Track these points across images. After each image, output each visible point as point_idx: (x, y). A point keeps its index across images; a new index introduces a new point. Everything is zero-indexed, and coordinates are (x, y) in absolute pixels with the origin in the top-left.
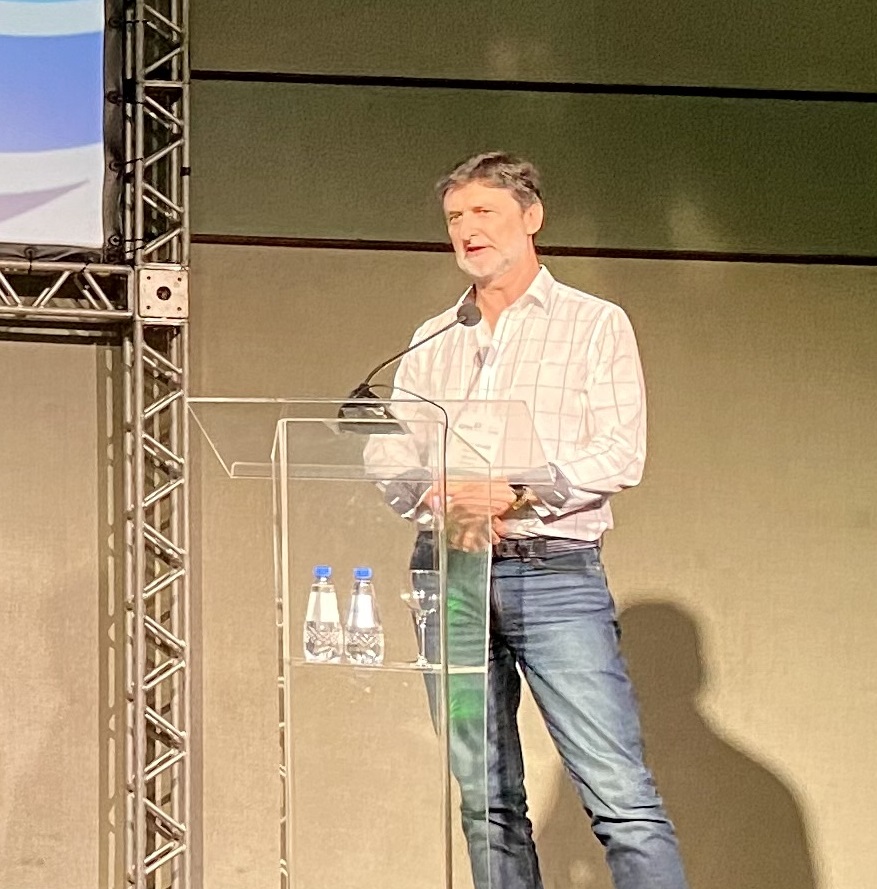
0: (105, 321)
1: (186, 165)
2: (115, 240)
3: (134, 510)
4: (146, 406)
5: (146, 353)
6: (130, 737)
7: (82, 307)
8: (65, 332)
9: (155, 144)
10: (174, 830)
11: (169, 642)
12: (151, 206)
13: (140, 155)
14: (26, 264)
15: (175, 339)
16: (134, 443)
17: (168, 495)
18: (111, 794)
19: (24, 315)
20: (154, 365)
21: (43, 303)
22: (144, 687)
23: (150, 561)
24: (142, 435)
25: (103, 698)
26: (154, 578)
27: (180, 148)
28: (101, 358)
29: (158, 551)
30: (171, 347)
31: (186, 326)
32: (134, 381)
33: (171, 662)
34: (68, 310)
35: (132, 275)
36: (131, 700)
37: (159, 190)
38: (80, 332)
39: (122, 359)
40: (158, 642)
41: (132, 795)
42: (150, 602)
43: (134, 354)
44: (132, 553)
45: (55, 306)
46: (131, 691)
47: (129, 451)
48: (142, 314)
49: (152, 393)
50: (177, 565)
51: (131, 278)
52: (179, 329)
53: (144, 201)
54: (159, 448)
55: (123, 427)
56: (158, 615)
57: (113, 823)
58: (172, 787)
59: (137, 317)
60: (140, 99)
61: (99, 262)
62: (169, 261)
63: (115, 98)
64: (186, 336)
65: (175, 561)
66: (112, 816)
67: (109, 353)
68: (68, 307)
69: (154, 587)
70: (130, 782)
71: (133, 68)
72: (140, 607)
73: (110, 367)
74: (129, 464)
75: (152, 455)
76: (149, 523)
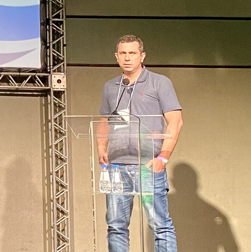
0: (42, 90)
1: (65, 43)
2: (44, 66)
3: (52, 145)
4: (55, 114)
5: (54, 99)
6: (52, 212)
7: (35, 86)
8: (30, 93)
9: (56, 38)
10: (66, 239)
11: (63, 184)
12: (55, 55)
13: (51, 41)
14: (18, 74)
15: (63, 95)
16: (51, 125)
17: (62, 141)
18: (47, 229)
19: (18, 88)
20: (57, 102)
21: (23, 85)
22: (56, 197)
23: (57, 160)
24: (53, 123)
25: (44, 200)
26: (58, 165)
27: (63, 38)
28: (41, 101)
29: (59, 157)
30: (62, 97)
31: (66, 91)
32: (51, 107)
33: (64, 190)
34: (31, 87)
35: (50, 76)
36: (52, 201)
37: (57, 51)
38: (35, 93)
39: (48, 101)
40: (60, 184)
41: (53, 229)
42: (57, 172)
43: (51, 99)
44: (51, 158)
45: (27, 86)
46: (52, 199)
47: (50, 128)
48: (53, 88)
49: (57, 111)
50: (65, 161)
51: (49, 77)
52: (64, 92)
53: (53, 54)
54: (59, 127)
55: (48, 121)
56: (59, 176)
57: (48, 238)
58: (65, 227)
59: (51, 89)
60: (51, 24)
61: (40, 73)
62: (60, 72)
63: (44, 24)
64: (66, 94)
65: (64, 160)
66: (47, 235)
67: (43, 99)
68: (32, 86)
69: (58, 168)
70: (52, 225)
71: (49, 15)
72: (54, 174)
73: (44, 103)
74: (50, 132)
75: (57, 129)
76: (56, 149)
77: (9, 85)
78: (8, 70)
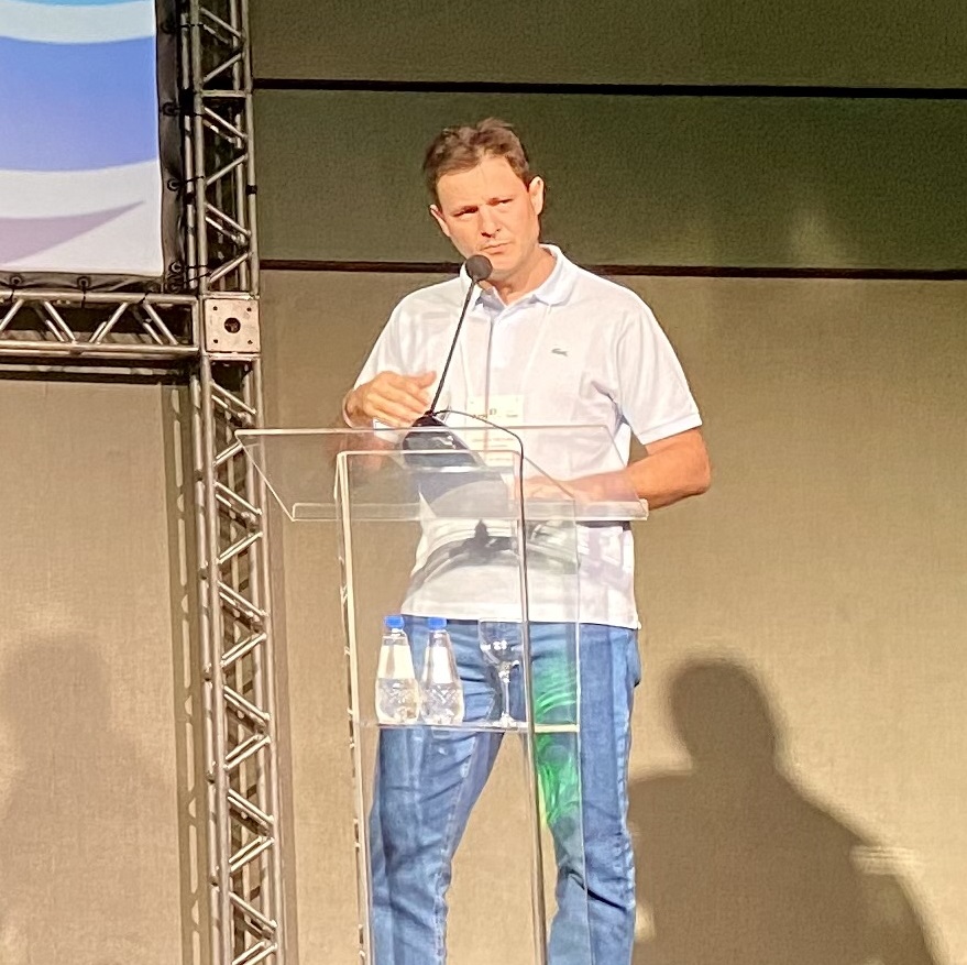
0: (168, 357)
1: (252, 183)
2: (176, 267)
3: (209, 568)
5: (215, 392)
6: (212, 824)
7: (143, 343)
8: (126, 371)
9: (218, 161)
10: (265, 927)
11: (252, 716)
12: (215, 229)
13: (200, 173)
14: (79, 296)
15: (247, 377)
16: (206, 492)
17: (246, 551)
18: (194, 890)
19: (76, 352)
20: (226, 406)
21: (99, 339)
22: (225, 766)
23: (228, 625)
24: (214, 483)
25: (181, 780)
26: (234, 644)
27: (245, 163)
28: (167, 399)
29: (237, 614)
30: (243, 386)
31: (259, 360)
32: (203, 424)
33: (255, 737)
34: (129, 346)
35: (197, 306)
36: (212, 782)
37: (226, 214)
38: (143, 371)
39: (190, 400)
40: (241, 716)
41: (217, 888)
42: (230, 671)
43: (202, 394)
44: (207, 616)
45: (114, 342)
46: (211, 772)
47: (201, 503)
49: (225, 437)
50: (258, 629)
51: (195, 310)
52: (251, 365)
53: (207, 223)
54: (235, 500)
55: (194, 476)
56: (240, 686)
57: (197, 920)
58: (261, 880)
59: (204, 353)
60: (198, 111)
61: (159, 292)
62: (238, 290)
63: (171, 110)
64: (259, 373)
65: (256, 624)
66: (195, 913)
67: (175, 393)
68: (129, 343)
69: (235, 653)
70: (214, 874)
71: (191, 77)
72: (219, 676)
73: (177, 409)
74: (201, 517)
75: (227, 507)
76: (225, 583)
77: (45, 340)
78: (40, 281)
